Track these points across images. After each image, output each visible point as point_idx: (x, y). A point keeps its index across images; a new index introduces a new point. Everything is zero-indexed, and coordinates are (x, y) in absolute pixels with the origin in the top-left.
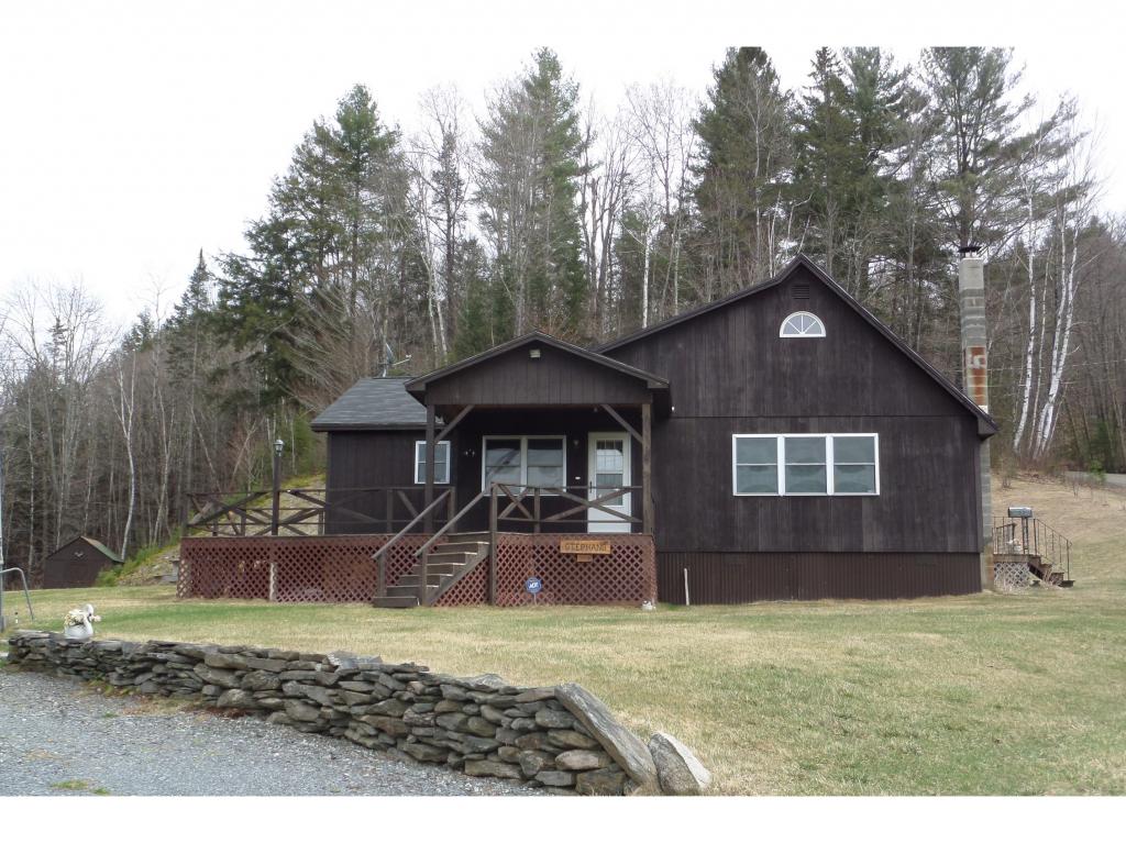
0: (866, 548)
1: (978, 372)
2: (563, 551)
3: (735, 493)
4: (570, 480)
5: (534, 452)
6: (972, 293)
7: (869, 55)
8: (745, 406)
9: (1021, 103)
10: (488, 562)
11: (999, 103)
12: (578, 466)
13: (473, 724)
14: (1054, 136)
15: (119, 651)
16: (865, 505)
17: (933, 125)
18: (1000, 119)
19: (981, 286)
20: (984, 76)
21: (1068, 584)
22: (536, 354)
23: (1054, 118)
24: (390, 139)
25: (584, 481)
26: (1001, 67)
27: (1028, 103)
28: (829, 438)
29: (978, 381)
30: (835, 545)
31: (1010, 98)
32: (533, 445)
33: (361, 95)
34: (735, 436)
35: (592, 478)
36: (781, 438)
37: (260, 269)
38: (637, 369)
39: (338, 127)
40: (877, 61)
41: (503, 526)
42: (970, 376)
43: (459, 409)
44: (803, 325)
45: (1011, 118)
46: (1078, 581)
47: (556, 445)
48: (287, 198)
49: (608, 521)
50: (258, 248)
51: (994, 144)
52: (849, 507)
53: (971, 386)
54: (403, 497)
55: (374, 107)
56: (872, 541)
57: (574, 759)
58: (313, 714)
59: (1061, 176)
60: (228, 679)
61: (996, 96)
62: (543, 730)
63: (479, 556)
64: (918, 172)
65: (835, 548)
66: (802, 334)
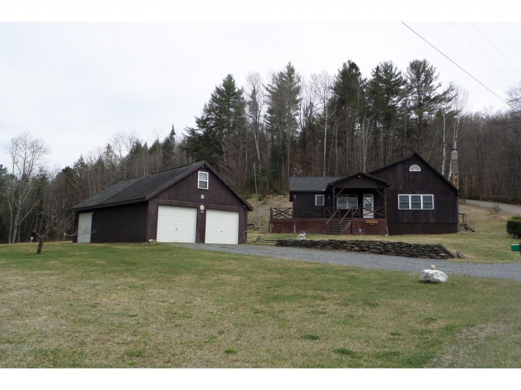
0: (431, 222)
1: (456, 180)
2: (366, 222)
3: (399, 208)
4: (359, 206)
5: (349, 198)
6: (455, 160)
7: (389, 67)
8: (401, 188)
9: (438, 85)
10: (351, 225)
11: (431, 85)
12: (361, 202)
13: (419, 250)
14: (448, 96)
15: (320, 241)
16: (430, 212)
17: (409, 90)
18: (431, 89)
19: (457, 159)
20: (426, 76)
21: (474, 231)
22: (359, 176)
23: (448, 90)
24: (240, 92)
25: (362, 206)
26: (432, 74)
27: (440, 85)
28: (422, 196)
29: (456, 182)
30: (423, 221)
31: (434, 83)
32: (349, 196)
33: (230, 78)
34: (399, 195)
35: (364, 205)
36: (410, 195)
37: (201, 132)
38: (375, 177)
39: (224, 88)
40: (392, 69)
41: (355, 217)
42: (454, 181)
43: (341, 189)
44: (415, 168)
45: (435, 90)
46: (476, 230)
47: (356, 196)
48: (208, 111)
49: (368, 215)
50: (199, 126)
51: (429, 97)
52: (426, 213)
53: (454, 183)
54: (328, 210)
55: (234, 82)
56: (432, 220)
57: (442, 254)
58: (378, 251)
59: (450, 107)
60: (354, 246)
61: (430, 82)
62: (435, 250)
63: (349, 223)
64: (404, 105)
65: (423, 222)
66: (415, 170)
